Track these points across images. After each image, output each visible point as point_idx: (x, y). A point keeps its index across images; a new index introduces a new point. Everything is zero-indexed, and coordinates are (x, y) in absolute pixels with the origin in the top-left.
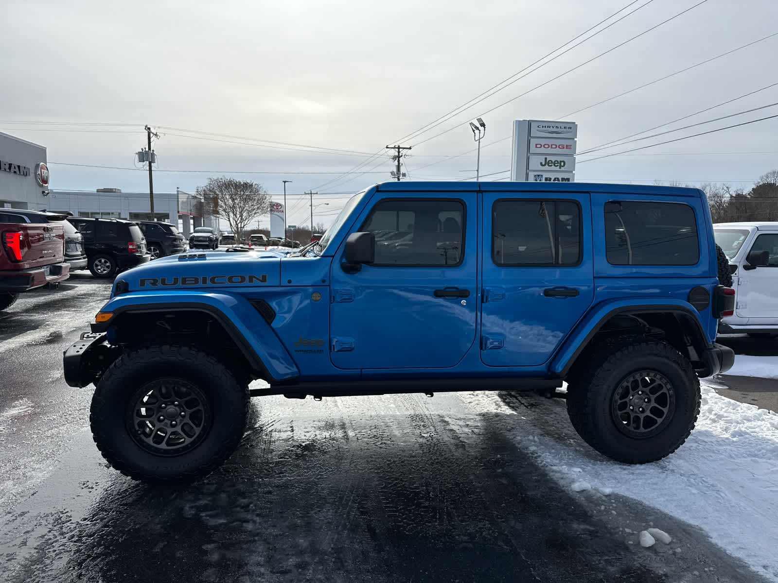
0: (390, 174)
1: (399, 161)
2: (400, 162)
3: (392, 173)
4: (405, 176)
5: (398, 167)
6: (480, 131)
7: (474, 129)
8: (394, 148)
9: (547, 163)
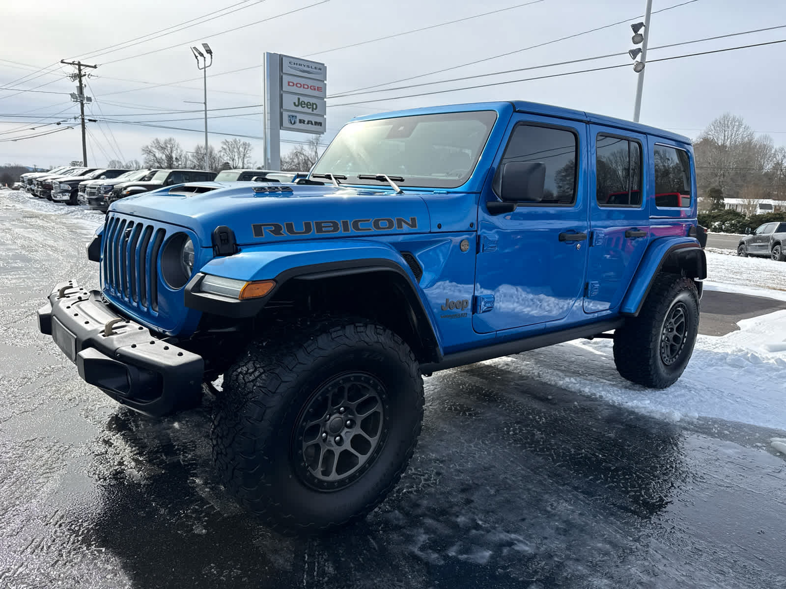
0: (70, 96)
1: (80, 81)
2: (83, 82)
3: (72, 95)
4: (91, 101)
5: (81, 88)
6: (205, 58)
7: (197, 54)
8: (73, 63)
9: (300, 104)
